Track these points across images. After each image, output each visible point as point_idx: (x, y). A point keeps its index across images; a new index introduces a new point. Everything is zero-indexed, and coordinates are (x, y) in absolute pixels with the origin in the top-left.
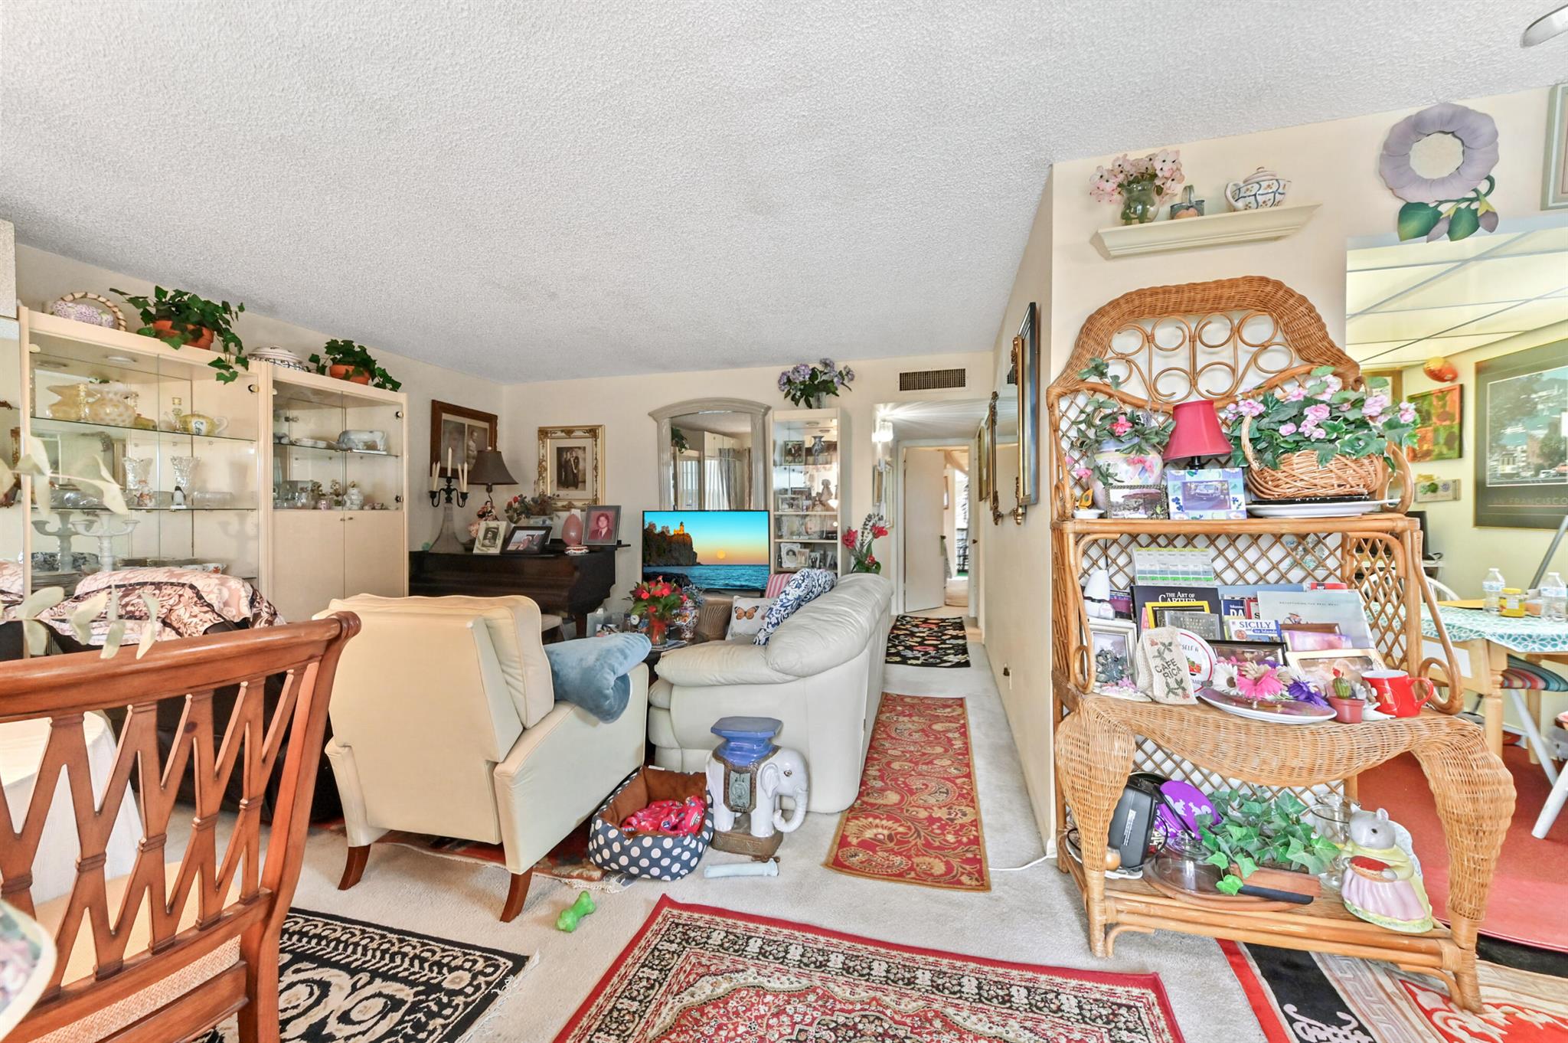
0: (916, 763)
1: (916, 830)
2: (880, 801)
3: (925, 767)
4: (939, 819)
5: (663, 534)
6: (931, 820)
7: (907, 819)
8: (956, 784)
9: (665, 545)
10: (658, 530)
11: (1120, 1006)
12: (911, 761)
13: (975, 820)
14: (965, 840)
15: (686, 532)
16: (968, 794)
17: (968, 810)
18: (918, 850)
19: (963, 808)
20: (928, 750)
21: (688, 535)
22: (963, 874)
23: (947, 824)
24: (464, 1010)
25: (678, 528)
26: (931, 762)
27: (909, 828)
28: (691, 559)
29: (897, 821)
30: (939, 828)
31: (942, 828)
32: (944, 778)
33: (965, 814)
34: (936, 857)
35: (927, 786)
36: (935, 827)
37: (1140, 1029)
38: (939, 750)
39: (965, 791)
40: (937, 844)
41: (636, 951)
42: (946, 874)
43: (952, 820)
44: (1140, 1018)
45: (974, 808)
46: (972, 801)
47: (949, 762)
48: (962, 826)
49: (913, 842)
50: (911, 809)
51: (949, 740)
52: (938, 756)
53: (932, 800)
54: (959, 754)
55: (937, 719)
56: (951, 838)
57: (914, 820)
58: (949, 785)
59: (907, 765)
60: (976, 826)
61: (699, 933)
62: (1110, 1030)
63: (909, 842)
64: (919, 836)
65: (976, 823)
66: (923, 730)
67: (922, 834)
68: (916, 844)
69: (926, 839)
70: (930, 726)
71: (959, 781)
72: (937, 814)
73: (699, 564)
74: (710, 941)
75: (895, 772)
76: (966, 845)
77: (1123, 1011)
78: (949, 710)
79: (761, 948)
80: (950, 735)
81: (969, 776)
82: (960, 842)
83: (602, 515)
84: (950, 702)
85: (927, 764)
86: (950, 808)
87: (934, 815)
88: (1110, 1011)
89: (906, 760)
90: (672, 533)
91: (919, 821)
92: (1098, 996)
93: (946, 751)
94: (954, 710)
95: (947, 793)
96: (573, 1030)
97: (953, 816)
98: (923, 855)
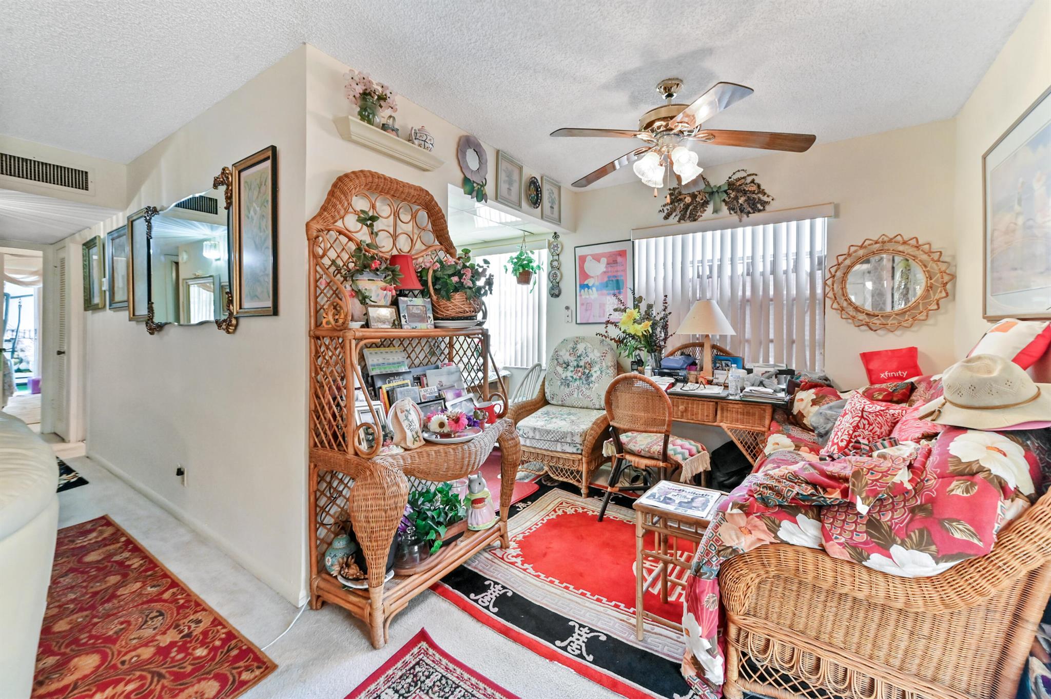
0: (93, 607)
1: (153, 674)
2: (69, 679)
3: (108, 606)
4: (172, 644)
6: (163, 652)
7: (130, 671)
8: (165, 601)
11: (413, 667)
12: (82, 609)
13: (215, 619)
14: (218, 643)
16: (188, 601)
17: (199, 616)
18: (171, 690)
19: (192, 617)
20: (98, 587)
22: (240, 674)
23: (185, 643)
26: (113, 596)
27: (142, 678)
29: (116, 683)
30: (179, 652)
31: (183, 649)
32: (143, 603)
33: (199, 622)
34: (199, 681)
35: (129, 623)
36: (173, 655)
37: (431, 670)
38: (113, 579)
39: (181, 602)
40: (189, 668)
42: (222, 687)
43: (189, 635)
44: (427, 664)
45: (204, 610)
46: (198, 604)
47: (138, 585)
48: (205, 633)
49: (159, 687)
50: (127, 658)
51: (121, 564)
52: (117, 586)
53: (148, 632)
54: (146, 571)
55: (85, 550)
56: (201, 652)
57: (140, 665)
58: (158, 606)
59: (79, 618)
60: (220, 624)
62: (420, 688)
63: (152, 692)
64: (161, 676)
65: (218, 622)
66: (71, 570)
67: (163, 671)
68: (163, 687)
69: (171, 673)
70: (80, 561)
71: (166, 596)
72: (165, 640)
75: (63, 635)
76: (222, 646)
77: (418, 669)
78: (94, 534)
80: (117, 558)
81: (175, 584)
82: (215, 649)
84: (89, 527)
85: (108, 601)
86: (177, 626)
87: (162, 645)
88: (412, 676)
89: (73, 612)
91: (149, 661)
92: (400, 674)
93: (125, 576)
94: (101, 533)
95: (161, 614)
97: (186, 631)
98: (182, 690)
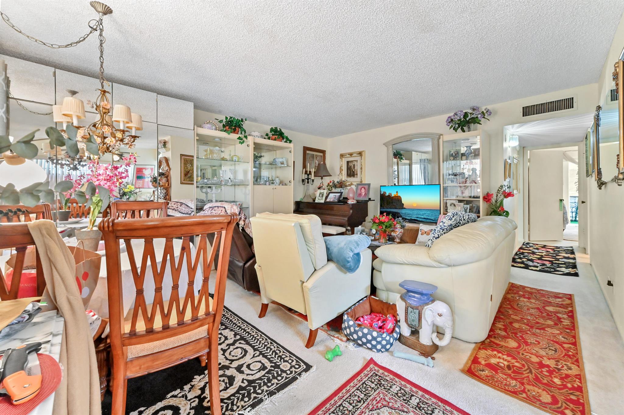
0: (532, 327)
1: (529, 368)
2: (502, 343)
3: (538, 331)
4: (548, 366)
5: (389, 196)
6: (541, 365)
7: (522, 359)
8: (563, 347)
9: (390, 200)
10: (387, 194)
12: (527, 325)
13: (579, 375)
14: (569, 385)
15: (399, 195)
16: (573, 355)
17: (573, 367)
18: (529, 381)
19: (568, 364)
20: (541, 321)
21: (400, 196)
22: (566, 408)
23: (554, 371)
24: (285, 380)
25: (395, 194)
26: (543, 329)
27: (523, 365)
28: (402, 206)
29: (514, 358)
30: (547, 371)
31: (551, 372)
32: (553, 341)
33: (570, 369)
34: (544, 390)
35: (539, 343)
36: (543, 370)
38: (550, 322)
39: (570, 353)
40: (545, 381)
41: (355, 381)
42: (551, 404)
43: (559, 370)
45: (578, 366)
46: (577, 361)
47: (558, 332)
48: (567, 376)
49: (526, 375)
50: (526, 354)
51: (559, 319)
52: (549, 326)
53: (542, 353)
54: (567, 329)
55: (550, 304)
56: (557, 381)
57: (528, 361)
58: (558, 346)
59: (524, 327)
60: (580, 379)
61: (386, 383)
63: (522, 374)
64: (531, 372)
65: (580, 377)
66: (538, 308)
67: (533, 371)
68: (528, 377)
69: (536, 375)
70: (544, 307)
71: (566, 346)
72: (546, 362)
73: (405, 208)
74: (391, 389)
75: (514, 329)
76: (570, 389)
78: (560, 300)
79: (418, 404)
80: (560, 315)
81: (575, 344)
82: (565, 387)
83: (363, 187)
84: (561, 296)
85: (540, 329)
86: (558, 361)
87: (543, 362)
89: (524, 324)
90: (393, 195)
91: (532, 363)
93: (556, 324)
94: (563, 301)
95: (556, 351)
96: (322, 407)
97: (559, 367)
98: (534, 386)
